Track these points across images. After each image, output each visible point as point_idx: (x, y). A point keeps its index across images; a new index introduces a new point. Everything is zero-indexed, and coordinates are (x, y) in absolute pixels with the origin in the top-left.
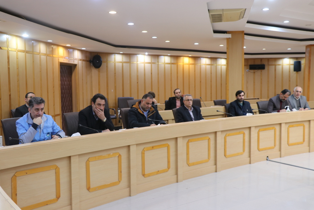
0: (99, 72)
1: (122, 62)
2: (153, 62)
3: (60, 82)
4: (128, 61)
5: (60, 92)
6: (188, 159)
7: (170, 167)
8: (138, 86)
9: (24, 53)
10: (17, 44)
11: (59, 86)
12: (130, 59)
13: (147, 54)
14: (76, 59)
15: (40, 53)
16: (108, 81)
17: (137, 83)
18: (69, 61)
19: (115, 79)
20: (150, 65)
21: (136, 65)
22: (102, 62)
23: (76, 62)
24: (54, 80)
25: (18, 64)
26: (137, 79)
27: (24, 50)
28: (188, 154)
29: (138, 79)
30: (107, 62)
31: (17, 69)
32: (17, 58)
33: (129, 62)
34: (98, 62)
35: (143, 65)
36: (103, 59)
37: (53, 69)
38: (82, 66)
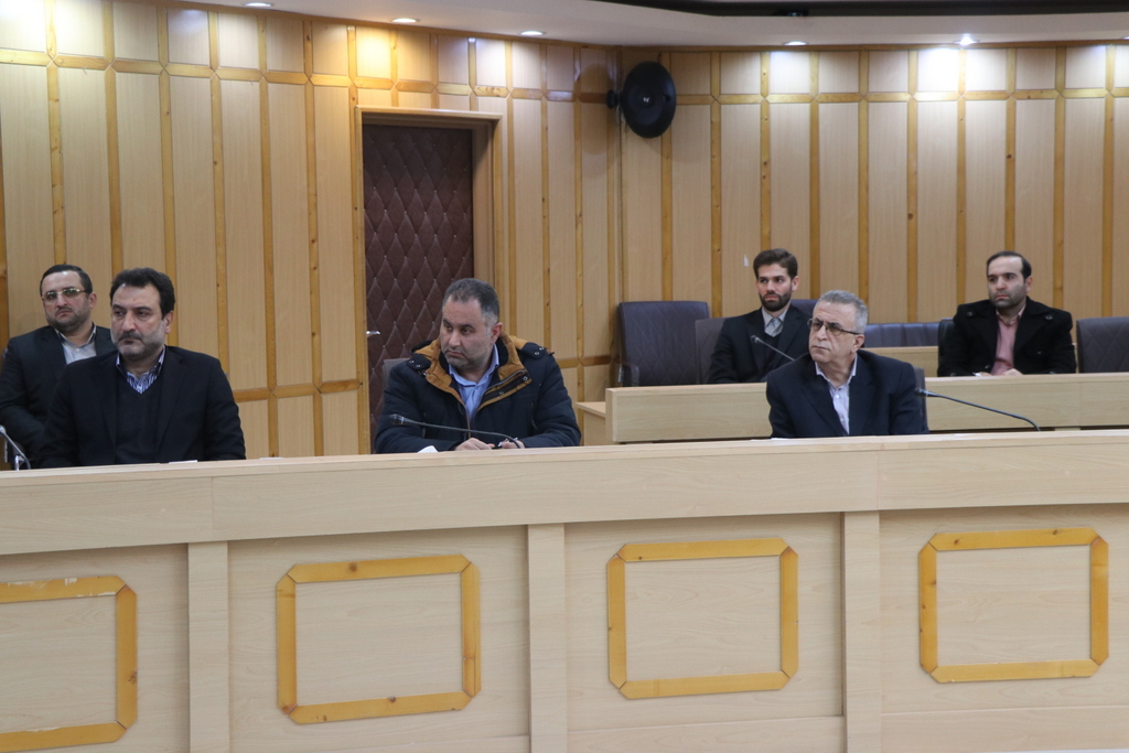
0: (667, 155)
1: (813, 101)
2: (1020, 85)
3: (361, 212)
4: (854, 88)
5: (362, 267)
6: (616, 654)
7: (477, 689)
8: (912, 235)
9: (101, 74)
10: (52, 30)
11: (355, 238)
12: (863, 76)
13: (967, 39)
14: (492, 92)
15: (212, 68)
16: (720, 205)
17: (910, 216)
18: (436, 104)
19: (766, 195)
20: (1000, 106)
21: (902, 110)
22: (679, 100)
23: (487, 109)
24: (313, 206)
25: (54, 128)
26: (909, 191)
27: (101, 59)
28: (615, 624)
29: (912, 193)
30: (715, 100)
31: (52, 150)
32: (54, 99)
33: (861, 97)
34: (646, 100)
35: (951, 110)
36: (686, 84)
37: (311, 149)
38: (545, 129)
